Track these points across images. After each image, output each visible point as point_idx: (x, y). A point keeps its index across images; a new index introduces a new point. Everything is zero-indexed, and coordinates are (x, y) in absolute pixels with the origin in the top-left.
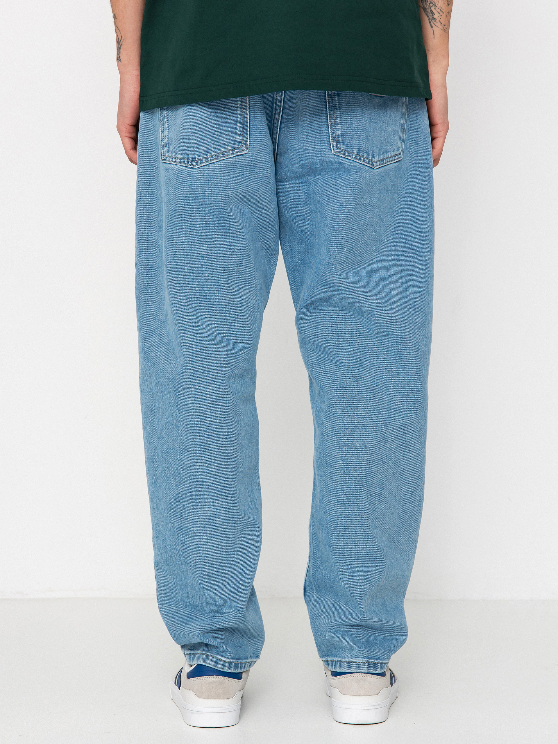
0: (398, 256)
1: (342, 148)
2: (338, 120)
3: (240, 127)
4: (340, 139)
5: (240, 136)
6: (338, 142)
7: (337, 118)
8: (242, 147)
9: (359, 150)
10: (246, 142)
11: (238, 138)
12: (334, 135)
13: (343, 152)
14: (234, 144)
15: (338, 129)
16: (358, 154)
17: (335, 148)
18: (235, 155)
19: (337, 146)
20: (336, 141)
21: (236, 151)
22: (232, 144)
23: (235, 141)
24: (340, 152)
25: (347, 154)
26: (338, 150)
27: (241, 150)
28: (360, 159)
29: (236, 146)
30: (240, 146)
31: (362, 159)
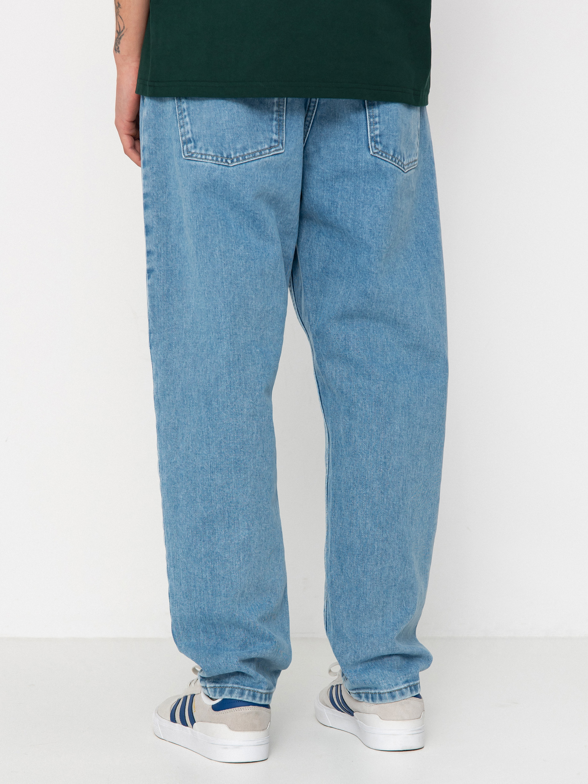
0: (425, 265)
1: (380, 149)
2: (377, 119)
3: (276, 125)
4: (378, 139)
5: (276, 134)
6: (376, 142)
7: (376, 117)
8: (278, 145)
9: (394, 151)
10: (282, 140)
11: (275, 137)
12: (373, 135)
13: (380, 153)
14: (271, 142)
15: (377, 129)
16: (393, 156)
17: (373, 148)
18: (272, 154)
19: (375, 146)
20: (374, 141)
21: (273, 150)
22: (269, 143)
23: (271, 139)
24: (377, 153)
25: (384, 155)
26: (376, 151)
27: (277, 148)
28: (395, 161)
29: (273, 144)
30: (276, 144)
31: (397, 161)
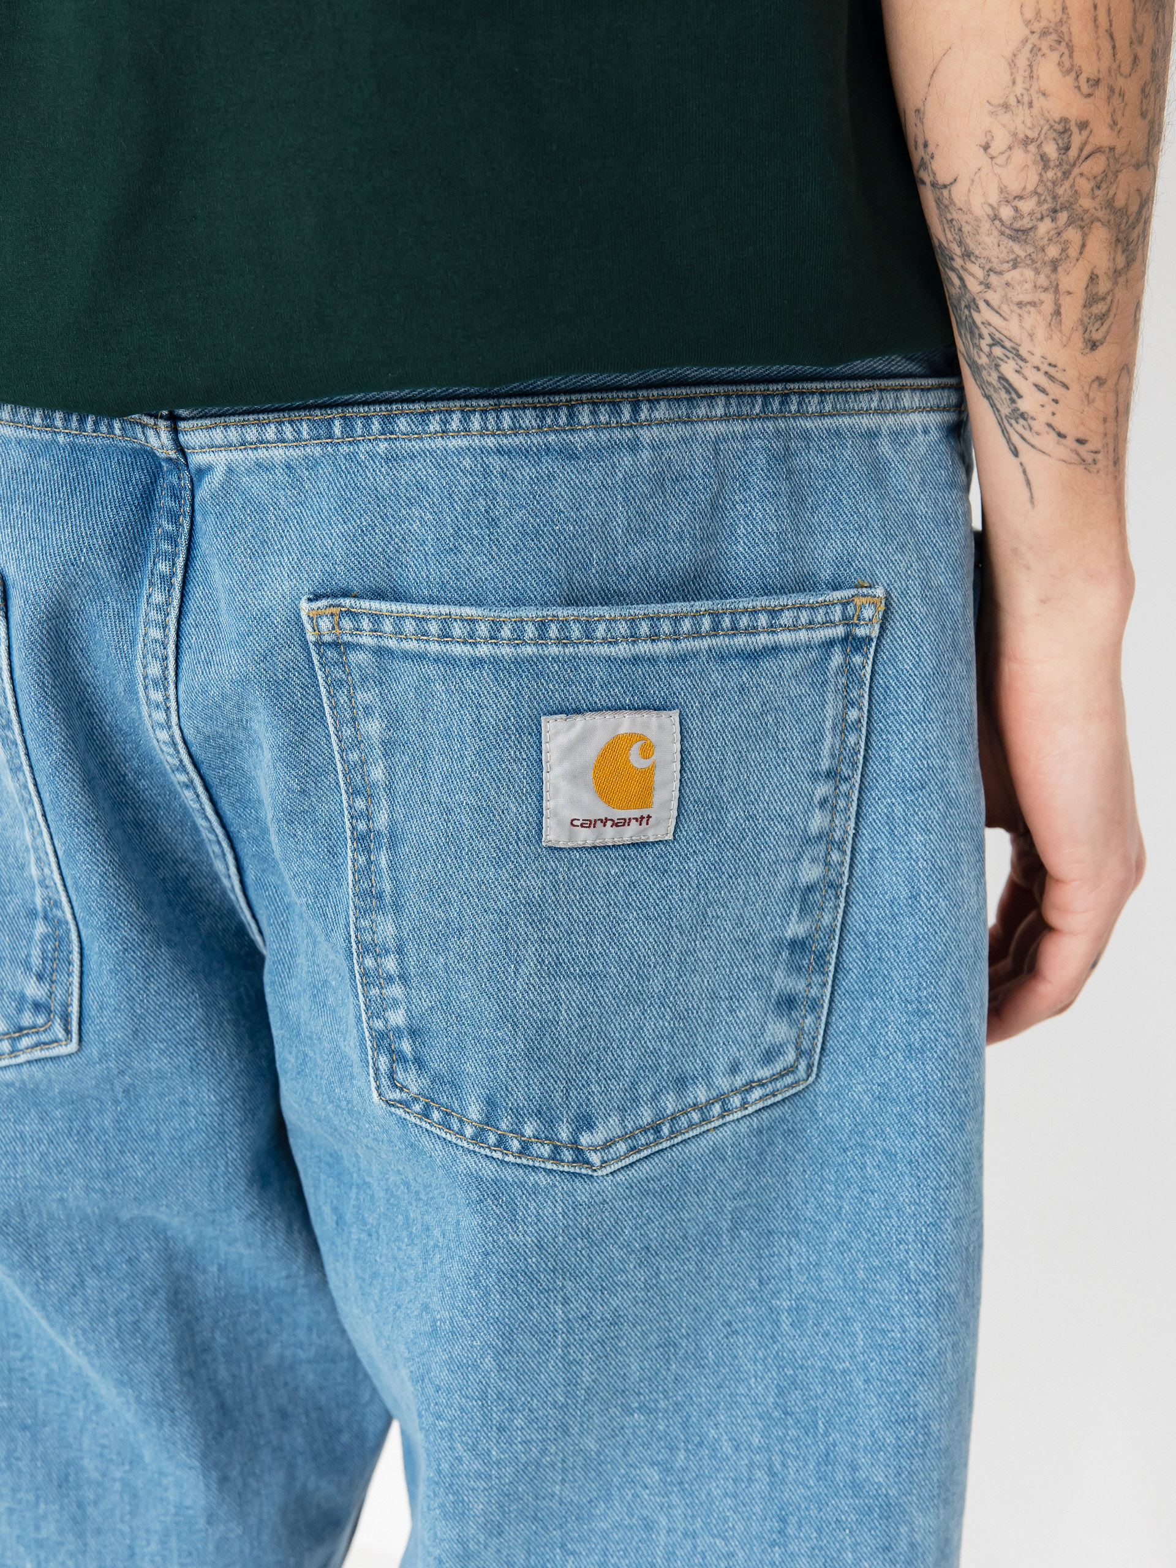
0: (783, 1520)
1: (414, 1089)
2: (390, 964)
3: (45, 938)
4: (406, 1046)
5: (40, 977)
6: (396, 1056)
7: (387, 952)
8: (47, 1027)
9: (491, 1103)
10: (67, 1006)
11: (34, 990)
12: (379, 1024)
13: (417, 1108)
14: (20, 1011)
15: (396, 1003)
16: (489, 1120)
17: (385, 1082)
18: (22, 1058)
19: (392, 1076)
20: (391, 1052)
21: (25, 1042)
22: (12, 1011)
23: (22, 998)
24: (405, 1104)
25: (436, 1115)
26: (397, 1095)
27: (44, 1037)
28: (501, 1143)
29: (27, 1019)
30: (40, 1020)
31: (515, 1145)
